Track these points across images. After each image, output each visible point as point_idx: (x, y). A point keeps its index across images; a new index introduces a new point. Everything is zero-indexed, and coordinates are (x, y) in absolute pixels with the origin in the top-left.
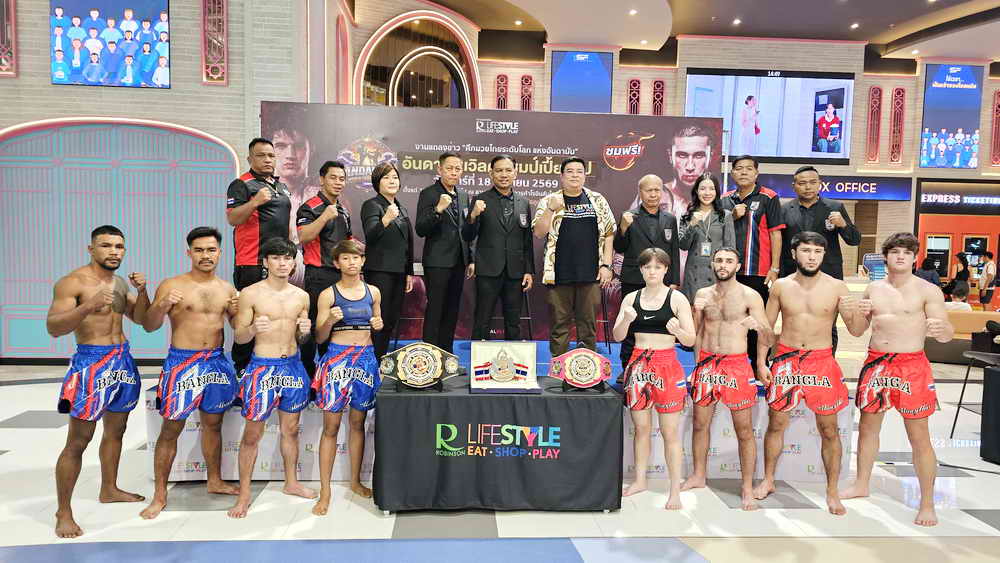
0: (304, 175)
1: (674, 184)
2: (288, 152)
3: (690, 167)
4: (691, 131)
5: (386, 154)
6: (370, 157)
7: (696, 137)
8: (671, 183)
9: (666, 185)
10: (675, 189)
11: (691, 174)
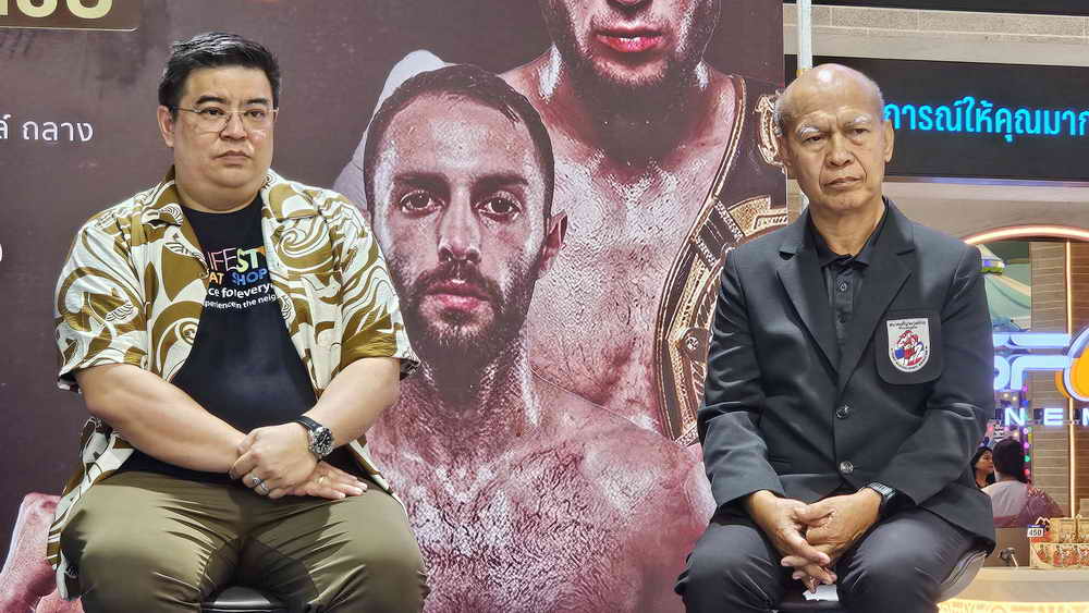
1: (550, 75)
8: (531, 69)
9: (513, 79)
10: (554, 97)
11: (636, 24)
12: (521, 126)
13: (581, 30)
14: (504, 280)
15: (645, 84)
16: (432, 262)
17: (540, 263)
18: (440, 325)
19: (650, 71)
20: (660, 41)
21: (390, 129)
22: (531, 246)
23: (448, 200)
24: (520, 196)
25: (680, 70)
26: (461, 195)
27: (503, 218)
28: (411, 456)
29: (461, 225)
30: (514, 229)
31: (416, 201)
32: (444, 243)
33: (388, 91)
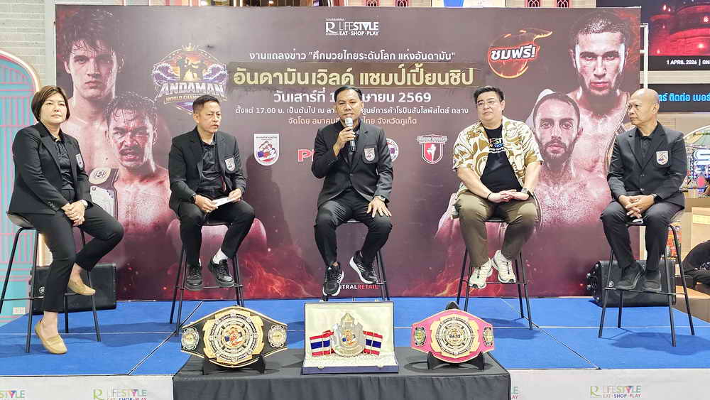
0: (110, 94)
1: (579, 94)
2: (90, 67)
3: (600, 71)
4: (599, 25)
5: (214, 65)
6: (193, 70)
7: (605, 34)
8: (575, 92)
9: (570, 95)
10: (581, 99)
11: (602, 80)
12: (572, 106)
13: (587, 83)
14: (567, 143)
15: (603, 95)
16: (550, 139)
17: (576, 139)
18: (552, 154)
19: (605, 92)
20: (608, 84)
21: (539, 109)
22: (574, 135)
23: (553, 124)
24: (571, 123)
25: (612, 91)
26: (557, 123)
27: (568, 129)
28: (544, 184)
29: (557, 131)
30: (570, 131)
31: (545, 124)
32: (553, 135)
33: (539, 99)
